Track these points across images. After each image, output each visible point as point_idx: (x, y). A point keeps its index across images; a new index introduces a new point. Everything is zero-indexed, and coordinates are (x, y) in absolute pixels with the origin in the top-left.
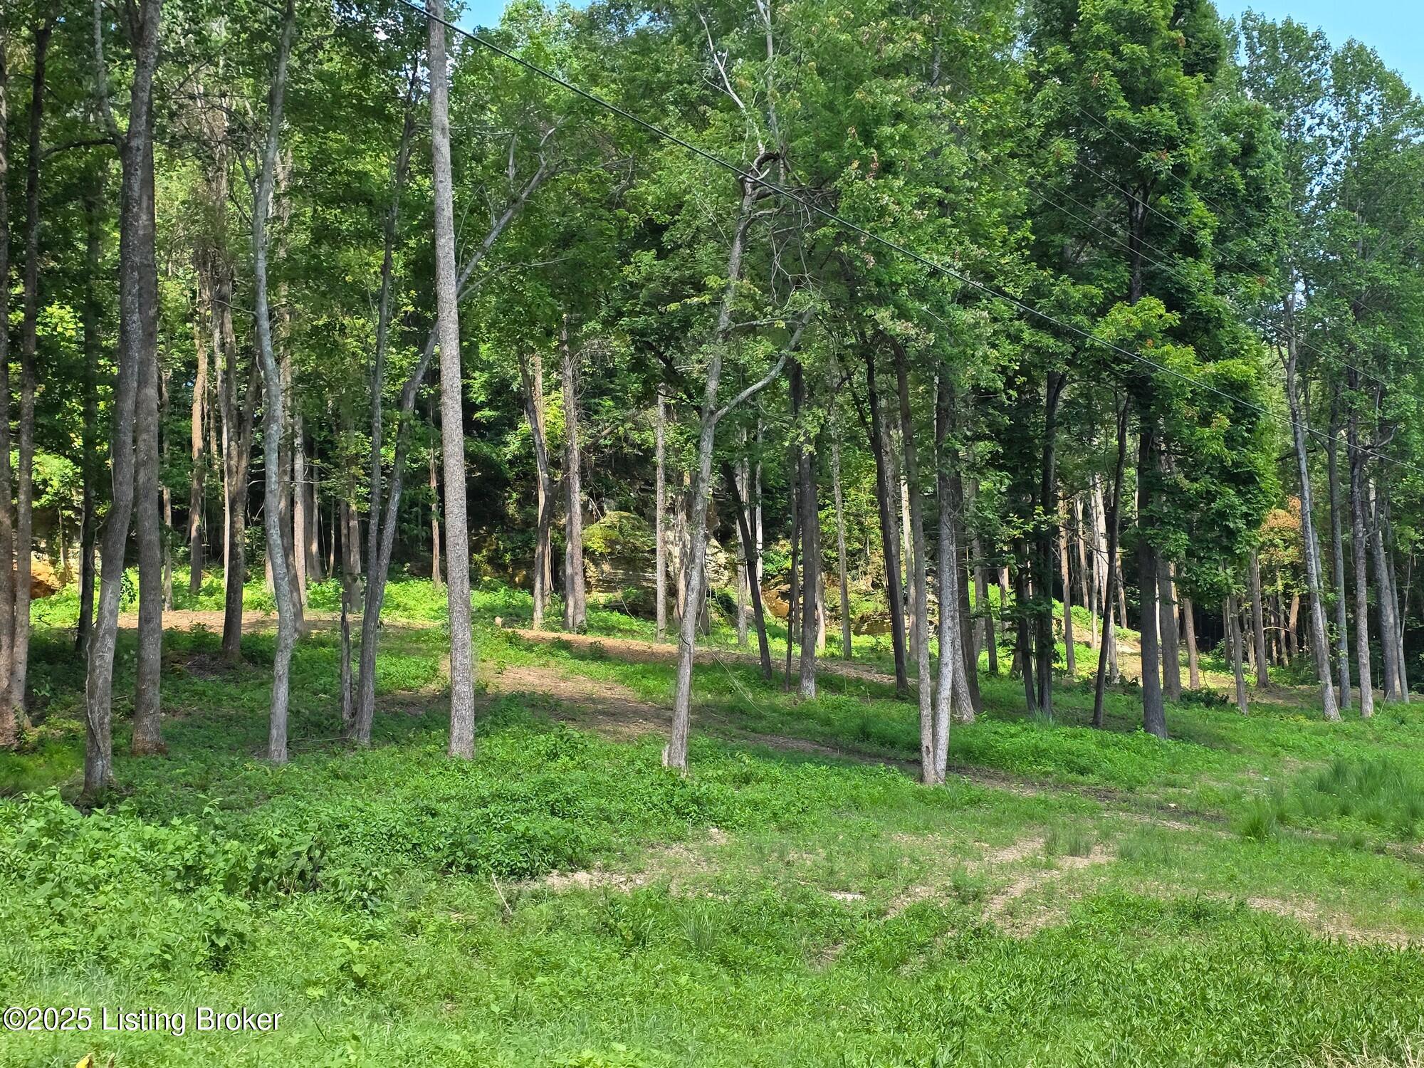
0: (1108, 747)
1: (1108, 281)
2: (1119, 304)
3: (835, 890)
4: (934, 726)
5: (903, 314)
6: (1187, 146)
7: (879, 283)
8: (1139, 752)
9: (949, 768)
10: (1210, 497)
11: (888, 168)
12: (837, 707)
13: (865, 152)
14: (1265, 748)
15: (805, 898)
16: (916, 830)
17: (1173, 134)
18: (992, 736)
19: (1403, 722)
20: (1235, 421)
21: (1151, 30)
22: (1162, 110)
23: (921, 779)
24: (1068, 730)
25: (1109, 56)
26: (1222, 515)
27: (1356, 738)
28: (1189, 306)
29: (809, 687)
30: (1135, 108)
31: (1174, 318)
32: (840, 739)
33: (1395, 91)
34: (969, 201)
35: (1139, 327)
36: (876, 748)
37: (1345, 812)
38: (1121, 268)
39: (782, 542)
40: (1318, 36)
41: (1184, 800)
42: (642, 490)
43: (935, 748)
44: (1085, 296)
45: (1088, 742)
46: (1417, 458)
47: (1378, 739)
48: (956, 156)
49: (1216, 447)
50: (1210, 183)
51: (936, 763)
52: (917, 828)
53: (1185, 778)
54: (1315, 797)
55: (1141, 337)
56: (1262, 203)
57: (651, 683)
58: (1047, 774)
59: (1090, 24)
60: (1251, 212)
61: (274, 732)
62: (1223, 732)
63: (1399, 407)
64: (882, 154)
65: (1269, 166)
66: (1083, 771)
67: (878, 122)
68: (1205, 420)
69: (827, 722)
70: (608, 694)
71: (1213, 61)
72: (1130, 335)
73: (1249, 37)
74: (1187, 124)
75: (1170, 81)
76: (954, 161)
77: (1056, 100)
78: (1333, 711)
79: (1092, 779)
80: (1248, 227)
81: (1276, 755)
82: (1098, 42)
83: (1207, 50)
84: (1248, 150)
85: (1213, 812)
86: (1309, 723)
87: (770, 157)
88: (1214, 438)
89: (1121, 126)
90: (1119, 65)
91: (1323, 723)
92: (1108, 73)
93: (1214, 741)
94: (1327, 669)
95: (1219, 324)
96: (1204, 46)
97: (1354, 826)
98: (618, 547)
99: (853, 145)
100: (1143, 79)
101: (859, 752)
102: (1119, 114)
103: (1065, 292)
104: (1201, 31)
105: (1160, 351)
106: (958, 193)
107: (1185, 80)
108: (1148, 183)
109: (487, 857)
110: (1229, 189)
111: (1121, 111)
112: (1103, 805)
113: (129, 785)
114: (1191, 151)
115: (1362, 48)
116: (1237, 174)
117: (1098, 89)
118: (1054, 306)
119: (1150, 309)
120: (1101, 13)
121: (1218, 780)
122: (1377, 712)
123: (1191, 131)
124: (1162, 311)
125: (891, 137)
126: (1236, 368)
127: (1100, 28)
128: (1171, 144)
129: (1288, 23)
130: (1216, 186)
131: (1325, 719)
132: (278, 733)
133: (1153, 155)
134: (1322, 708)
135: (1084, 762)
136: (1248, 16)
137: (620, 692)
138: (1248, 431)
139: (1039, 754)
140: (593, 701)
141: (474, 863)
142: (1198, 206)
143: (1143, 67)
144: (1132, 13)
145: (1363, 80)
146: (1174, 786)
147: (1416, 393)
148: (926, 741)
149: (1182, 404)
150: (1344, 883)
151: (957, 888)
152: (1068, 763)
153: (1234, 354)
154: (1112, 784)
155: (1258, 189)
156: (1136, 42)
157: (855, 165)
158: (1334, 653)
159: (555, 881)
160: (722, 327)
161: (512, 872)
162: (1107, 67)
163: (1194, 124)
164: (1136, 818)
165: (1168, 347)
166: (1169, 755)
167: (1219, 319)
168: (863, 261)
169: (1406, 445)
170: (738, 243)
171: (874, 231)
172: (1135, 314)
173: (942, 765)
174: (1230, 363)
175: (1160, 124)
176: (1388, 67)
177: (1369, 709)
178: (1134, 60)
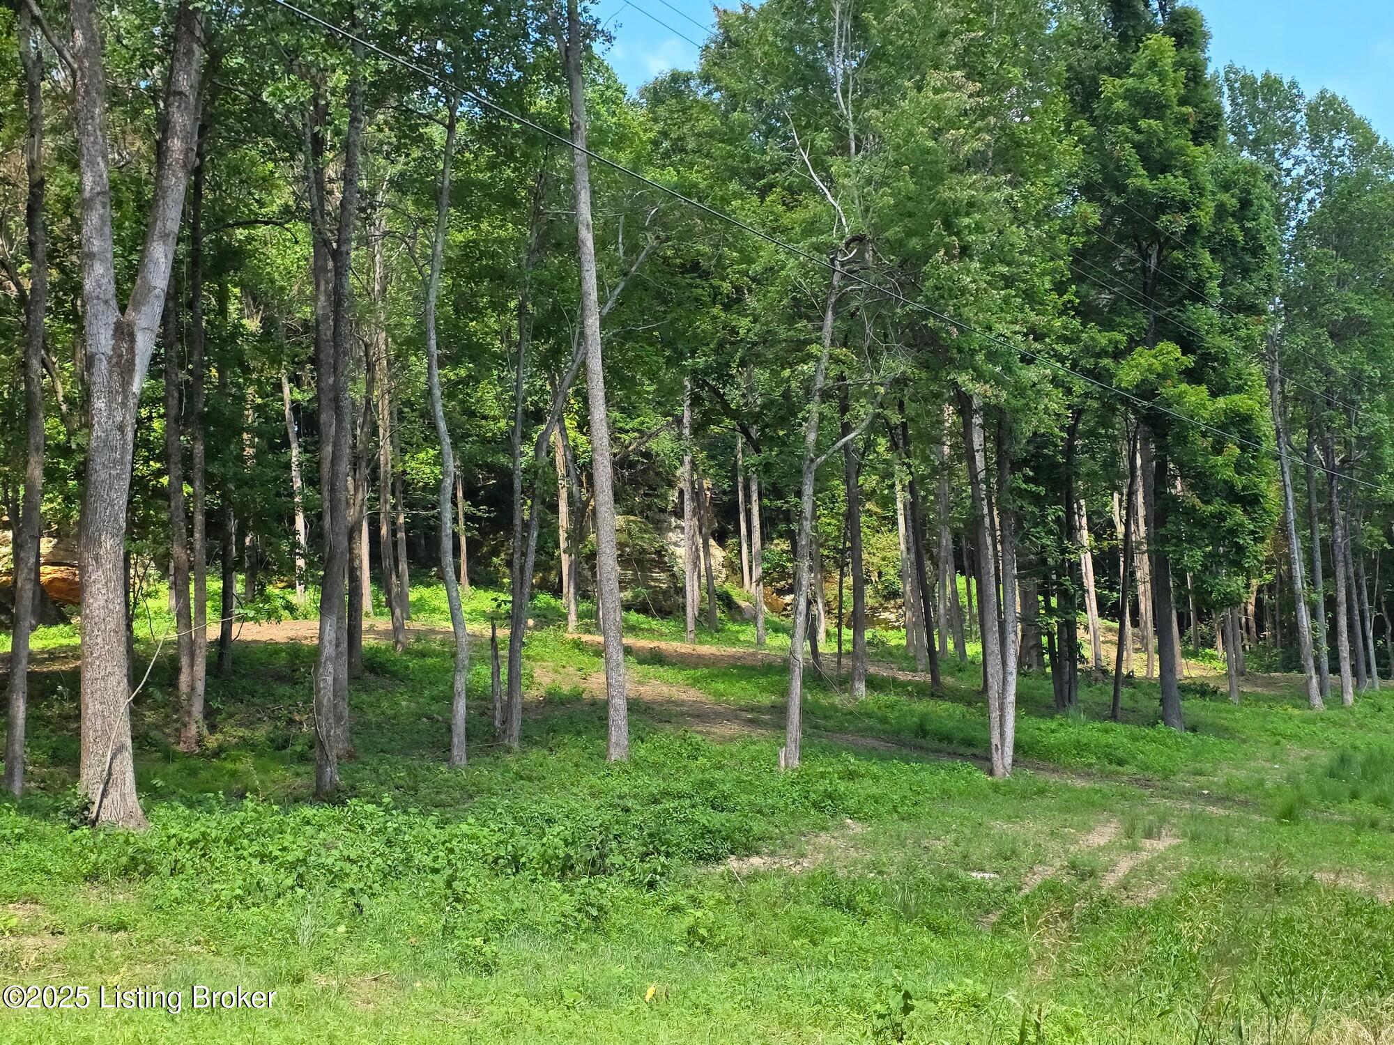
0: (1137, 740)
1: (1129, 327)
2: (1139, 348)
3: (972, 870)
4: (1002, 726)
5: (979, 376)
6: (1198, 208)
7: (960, 350)
8: (1165, 745)
9: (1015, 761)
10: (1221, 517)
11: (965, 251)
12: (891, 707)
13: (947, 239)
14: (1265, 737)
15: (951, 877)
16: (1009, 819)
17: (1186, 198)
18: (1037, 732)
19: (1380, 710)
20: (1243, 448)
21: (1165, 106)
22: (1176, 177)
23: (991, 772)
24: (1097, 725)
25: (1128, 130)
26: (1233, 532)
27: (1341, 726)
28: (1199, 348)
29: (861, 689)
30: (1153, 177)
31: (1189, 361)
32: (902, 736)
33: (1366, 138)
34: (1026, 272)
35: (1160, 370)
36: (936, 745)
37: (1355, 796)
38: (1139, 315)
39: (776, 541)
40: (1293, 85)
41: (1214, 787)
42: (646, 495)
43: (1003, 745)
44: (1110, 341)
45: (1119, 735)
46: (1390, 470)
47: (1361, 726)
48: (1017, 236)
49: (1229, 473)
50: (1212, 235)
51: (1004, 758)
52: (1009, 817)
53: (1208, 766)
54: (1330, 784)
55: (1162, 377)
56: (1256, 250)
57: (720, 686)
58: (1090, 765)
59: (1110, 101)
60: (1248, 258)
61: (455, 740)
62: (1226, 723)
63: (1374, 424)
64: (960, 239)
65: (1263, 216)
66: (1121, 763)
67: (957, 213)
68: (1218, 449)
69: (884, 720)
70: (684, 696)
71: (1215, 128)
72: (1152, 377)
73: (1231, 89)
74: (1197, 188)
75: (1181, 151)
76: (1014, 239)
77: (1081, 168)
78: (1317, 701)
79: (1129, 769)
80: (1246, 272)
81: (1278, 743)
82: (1118, 119)
83: (1210, 118)
84: (1245, 203)
85: (1242, 797)
86: (1296, 712)
87: (859, 239)
88: (1227, 465)
89: (1140, 192)
90: (1137, 137)
91: (1309, 712)
92: (1127, 146)
93: (1222, 732)
94: (1311, 663)
95: (1225, 362)
96: (1207, 115)
97: (1365, 808)
98: (627, 549)
99: (937, 234)
100: (1158, 150)
101: (922, 748)
102: (1138, 182)
103: (1092, 339)
104: (1204, 101)
105: (1177, 391)
106: (1018, 266)
107: (1193, 149)
108: (1164, 241)
109: (678, 845)
110: (1229, 240)
111: (1140, 180)
112: (1148, 792)
113: (353, 787)
114: (1202, 214)
115: (1334, 97)
116: (1236, 227)
117: (1119, 159)
118: (1082, 351)
119: (1168, 353)
120: (1121, 91)
121: (1237, 768)
122: (1355, 700)
123: (1201, 195)
124: (1178, 355)
125: (968, 226)
126: (1241, 402)
127: (1120, 105)
128: (1184, 207)
129: (1267, 76)
130: (1218, 238)
131: (1310, 708)
132: (458, 739)
133: (1169, 217)
134: (1307, 697)
135: (1119, 754)
136: (1230, 69)
137: (693, 695)
138: (1253, 457)
139: (1081, 748)
140: (675, 703)
141: (670, 850)
142: (1206, 258)
143: (1158, 140)
144: (1147, 91)
145: (1335, 125)
146: (1201, 774)
147: (1389, 412)
148: (995, 740)
149: (1197, 436)
150: (1378, 858)
151: (1074, 867)
152: (1107, 756)
153: (1239, 390)
154: (1149, 774)
155: (1254, 238)
156: (1152, 117)
157: (942, 253)
158: (1317, 648)
159: (733, 863)
160: (818, 386)
161: (700, 858)
162: (1127, 140)
163: (1203, 189)
164: (1178, 804)
165: (1184, 387)
166: (1191, 747)
167: (1225, 358)
168: (948, 332)
169: (1381, 459)
170: (830, 313)
171: (956, 308)
172: (1155, 357)
173: (1009, 760)
174: (1236, 397)
175: (1175, 190)
176: (1358, 113)
177: (1349, 698)
178: (1151, 133)
